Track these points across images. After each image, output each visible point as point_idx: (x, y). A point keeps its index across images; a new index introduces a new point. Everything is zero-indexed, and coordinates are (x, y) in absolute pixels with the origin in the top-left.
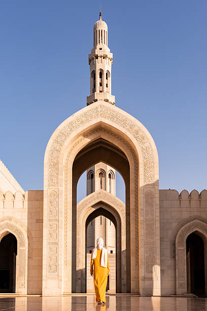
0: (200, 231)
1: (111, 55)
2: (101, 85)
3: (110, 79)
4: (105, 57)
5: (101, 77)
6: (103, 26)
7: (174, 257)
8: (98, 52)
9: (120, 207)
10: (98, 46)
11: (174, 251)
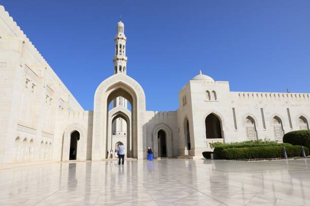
0: (164, 129)
1: (125, 38)
2: (120, 51)
3: (125, 49)
4: (122, 39)
5: (120, 47)
6: (121, 24)
7: (153, 141)
9: (129, 114)
10: (119, 33)
11: (153, 138)
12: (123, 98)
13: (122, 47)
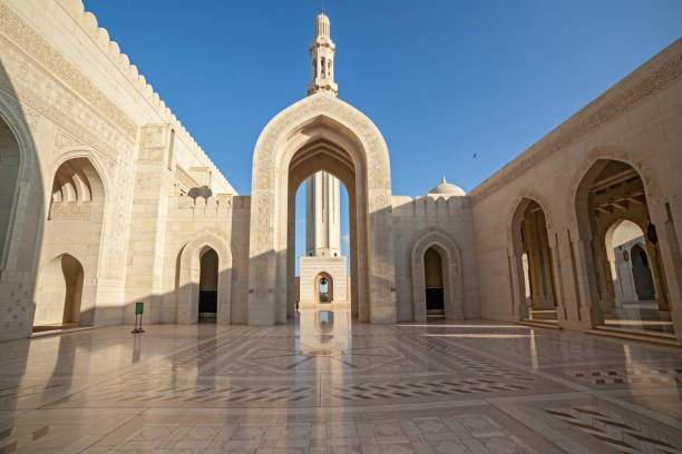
1: (333, 46)
2: (323, 72)
3: (332, 68)
4: (327, 46)
5: (323, 64)
6: (324, 20)
8: (319, 40)
10: (320, 36)
12: (331, 176)
13: (327, 65)
